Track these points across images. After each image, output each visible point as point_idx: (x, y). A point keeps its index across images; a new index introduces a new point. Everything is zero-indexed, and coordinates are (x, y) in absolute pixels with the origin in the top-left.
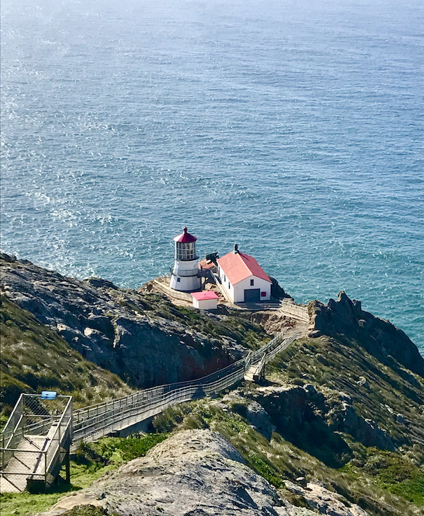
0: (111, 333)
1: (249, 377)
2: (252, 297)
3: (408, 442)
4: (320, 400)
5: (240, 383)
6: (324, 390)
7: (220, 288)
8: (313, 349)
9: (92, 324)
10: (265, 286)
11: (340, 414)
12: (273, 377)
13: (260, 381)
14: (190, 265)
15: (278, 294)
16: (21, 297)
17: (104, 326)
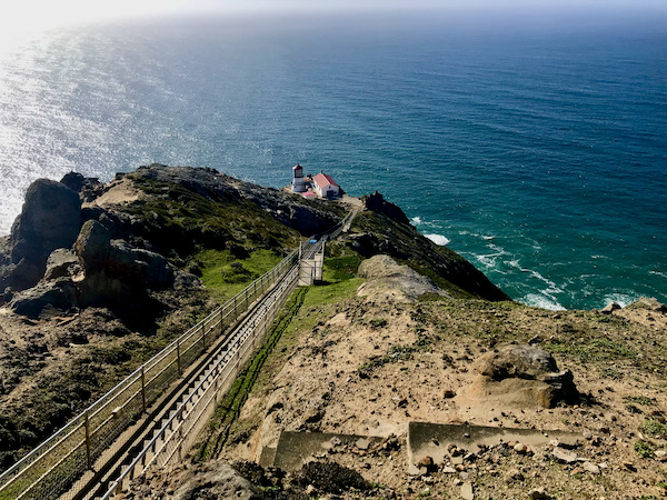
0: (289, 213)
1: (345, 230)
2: (330, 194)
3: (411, 256)
4: (375, 239)
5: (342, 233)
6: (377, 235)
7: (315, 190)
8: (367, 216)
9: (280, 208)
10: (336, 189)
11: (385, 245)
12: (354, 230)
13: (349, 232)
14: (300, 180)
15: (341, 193)
16: (250, 197)
17: (285, 209)
